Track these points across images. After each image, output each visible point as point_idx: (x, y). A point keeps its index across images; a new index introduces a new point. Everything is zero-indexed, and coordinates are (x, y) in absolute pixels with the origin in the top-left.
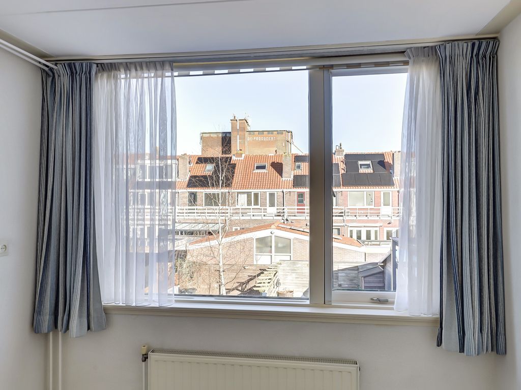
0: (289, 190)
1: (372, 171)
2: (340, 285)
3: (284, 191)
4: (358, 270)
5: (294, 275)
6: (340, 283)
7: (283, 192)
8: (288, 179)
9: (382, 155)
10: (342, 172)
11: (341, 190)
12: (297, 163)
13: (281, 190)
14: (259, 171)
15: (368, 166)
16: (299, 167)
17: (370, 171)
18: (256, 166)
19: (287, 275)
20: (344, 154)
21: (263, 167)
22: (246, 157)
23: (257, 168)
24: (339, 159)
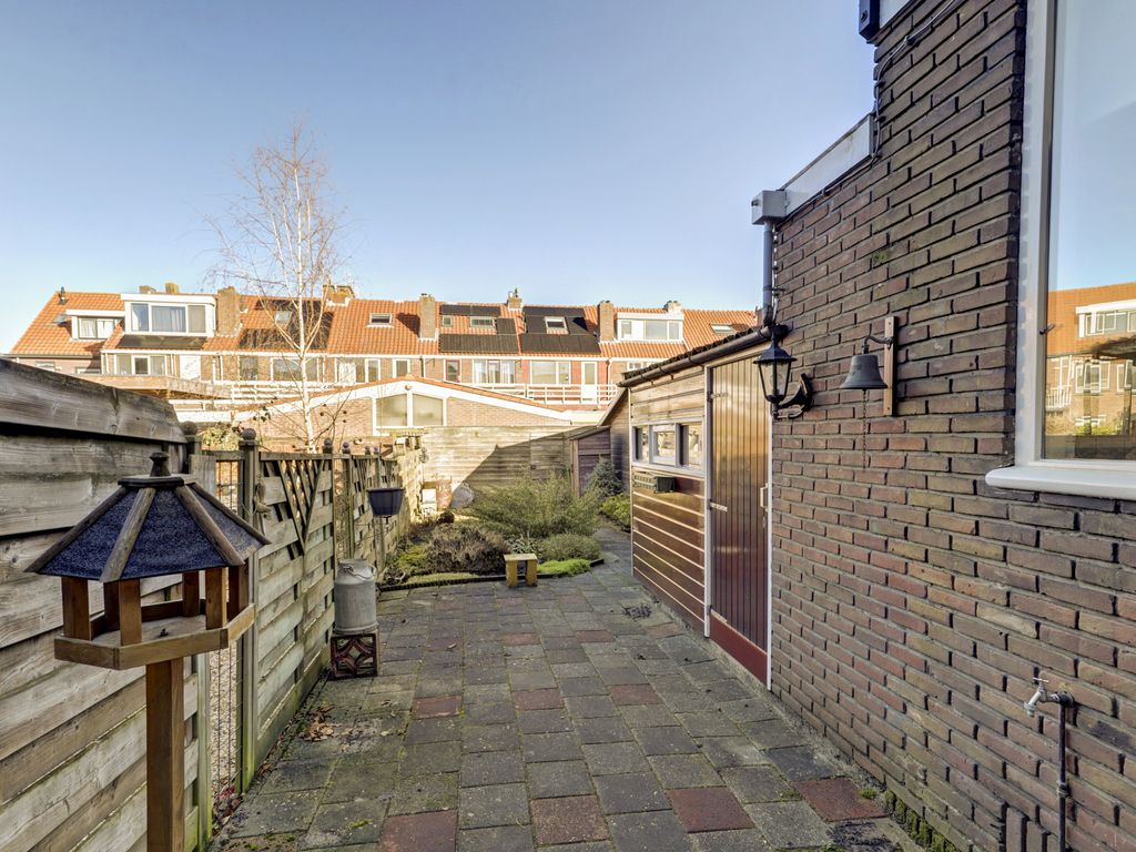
0: (432, 357)
1: (566, 332)
3: (425, 357)
5: (451, 452)
7: (421, 359)
8: (430, 339)
9: (581, 310)
10: (519, 332)
11: (519, 358)
12: (444, 317)
13: (418, 356)
14: (377, 325)
15: (559, 325)
16: (448, 322)
17: (563, 331)
18: (371, 318)
19: (439, 453)
20: (522, 306)
21: (386, 321)
22: (352, 303)
23: (374, 321)
24: (513, 312)
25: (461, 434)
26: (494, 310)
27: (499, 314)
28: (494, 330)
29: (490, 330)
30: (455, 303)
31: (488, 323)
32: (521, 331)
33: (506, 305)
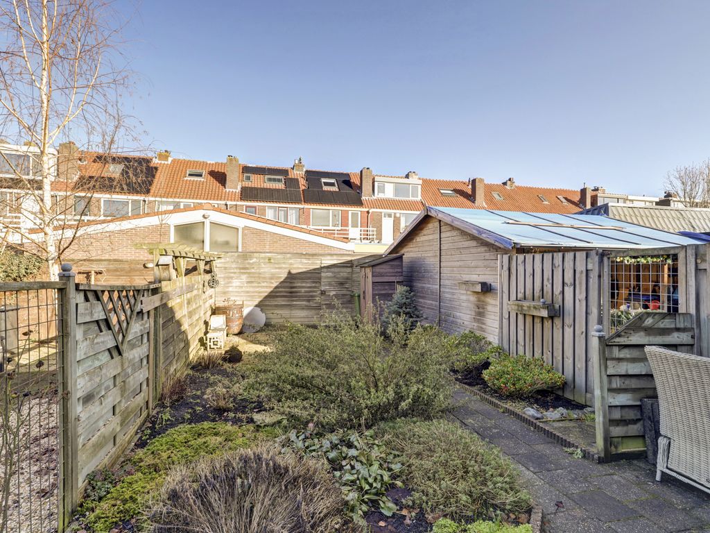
0: (235, 203)
1: (337, 190)
2: (323, 293)
3: (229, 203)
4: (352, 267)
6: (323, 288)
7: (226, 205)
8: (234, 190)
9: (348, 175)
10: (302, 188)
11: (302, 207)
12: (245, 175)
13: (224, 202)
14: (192, 178)
15: (332, 184)
16: (248, 178)
17: (335, 189)
18: (188, 173)
19: (232, 278)
20: (305, 170)
21: (200, 175)
22: (173, 161)
23: (190, 175)
24: (298, 174)
25: (254, 260)
26: (284, 172)
27: (288, 174)
28: (283, 186)
29: (281, 186)
30: (254, 166)
31: (279, 180)
32: (304, 188)
33: (293, 169)
